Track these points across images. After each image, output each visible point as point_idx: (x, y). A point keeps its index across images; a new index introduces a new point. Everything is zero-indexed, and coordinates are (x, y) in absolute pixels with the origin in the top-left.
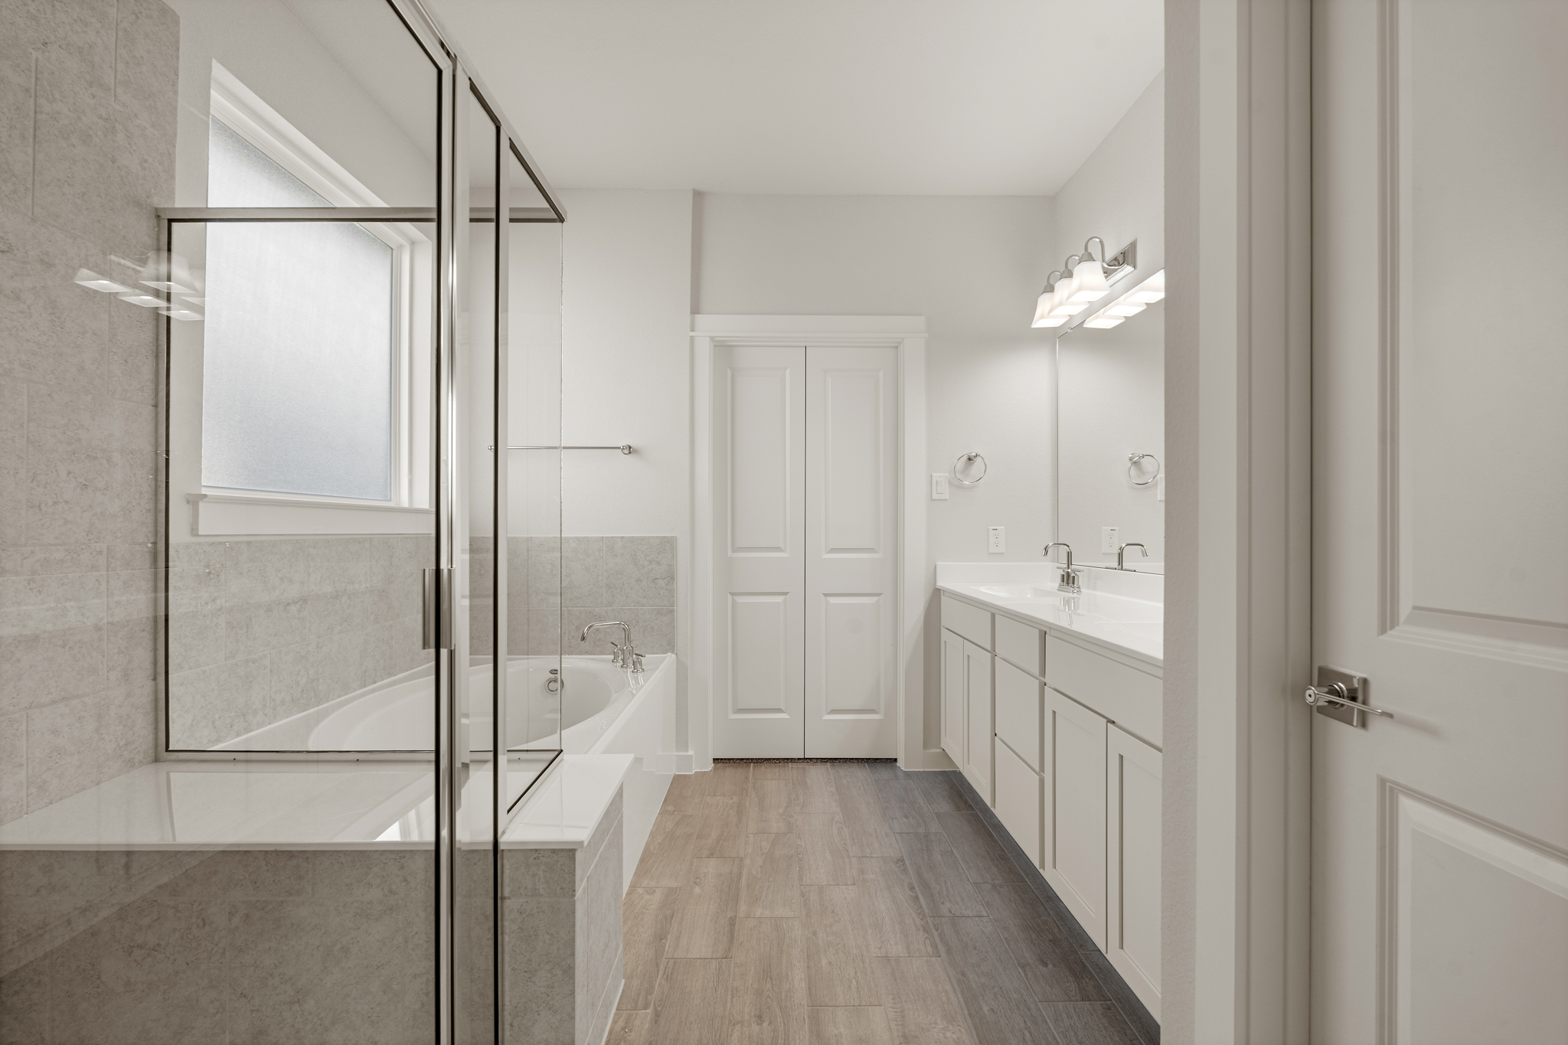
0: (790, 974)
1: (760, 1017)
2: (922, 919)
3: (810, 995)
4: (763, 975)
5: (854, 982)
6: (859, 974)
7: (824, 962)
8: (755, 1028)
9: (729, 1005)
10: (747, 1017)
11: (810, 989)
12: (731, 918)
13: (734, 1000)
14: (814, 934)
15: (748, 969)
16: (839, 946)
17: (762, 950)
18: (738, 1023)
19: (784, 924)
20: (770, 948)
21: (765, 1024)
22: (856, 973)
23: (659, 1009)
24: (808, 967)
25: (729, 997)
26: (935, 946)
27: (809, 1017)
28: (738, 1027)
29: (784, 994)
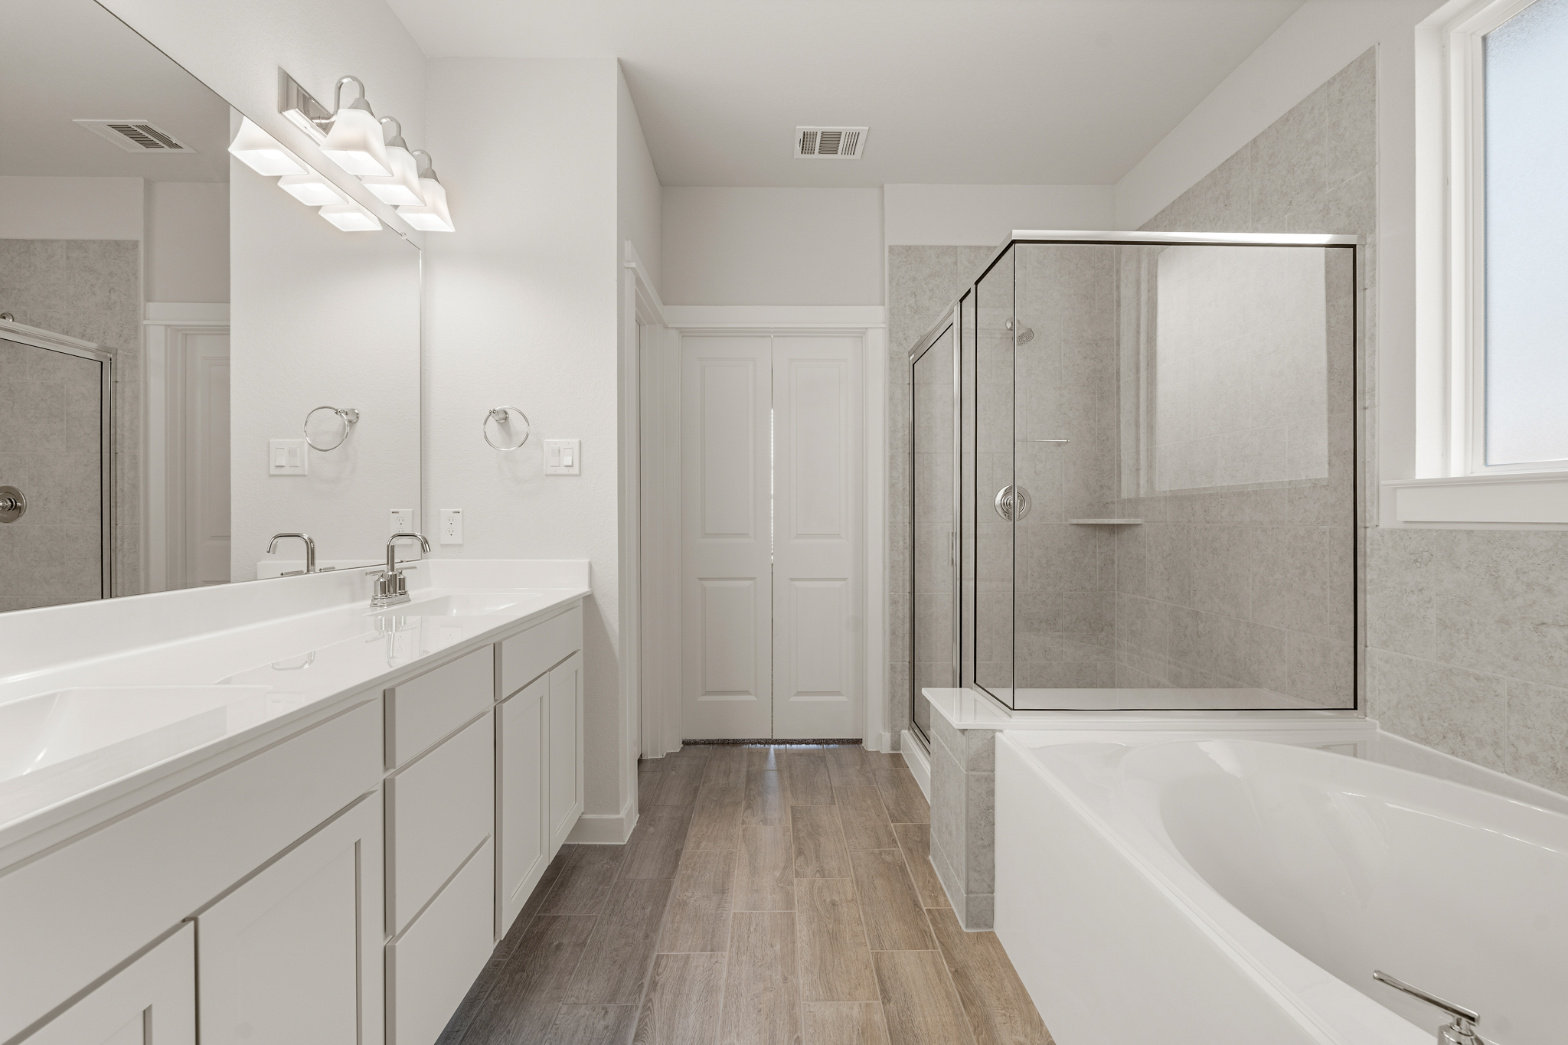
0: (811, 937)
1: (834, 905)
2: (651, 1000)
3: (793, 920)
4: (836, 934)
5: (752, 929)
6: (746, 936)
7: (778, 947)
8: (836, 898)
9: (861, 913)
10: (844, 905)
11: (793, 924)
12: (889, 1001)
13: (857, 916)
14: (786, 979)
15: (852, 941)
16: (759, 964)
17: (842, 960)
18: (850, 901)
19: (821, 992)
20: (834, 962)
21: (828, 900)
22: (748, 937)
23: (917, 909)
24: (794, 942)
25: (862, 918)
26: (657, 964)
27: (794, 905)
28: (850, 898)
29: (816, 920)
